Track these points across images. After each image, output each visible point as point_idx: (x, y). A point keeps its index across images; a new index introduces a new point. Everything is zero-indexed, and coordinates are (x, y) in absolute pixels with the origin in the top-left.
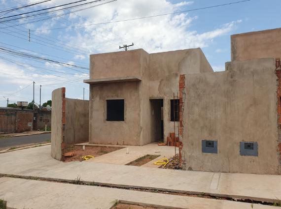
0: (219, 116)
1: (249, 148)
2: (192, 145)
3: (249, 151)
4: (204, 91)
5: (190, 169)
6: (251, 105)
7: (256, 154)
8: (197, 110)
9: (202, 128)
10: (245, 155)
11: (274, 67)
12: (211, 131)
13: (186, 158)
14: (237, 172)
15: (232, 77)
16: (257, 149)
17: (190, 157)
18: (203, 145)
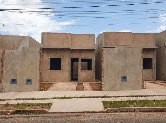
0: (18, 69)
1: (29, 81)
2: (7, 81)
3: (29, 83)
4: (13, 58)
5: (5, 92)
6: (31, 65)
7: (31, 84)
8: (9, 66)
9: (11, 74)
10: (27, 84)
11: (39, 51)
12: (15, 75)
13: (3, 87)
14: (24, 91)
15: (24, 53)
16: (32, 82)
17: (5, 86)
18: (11, 81)
